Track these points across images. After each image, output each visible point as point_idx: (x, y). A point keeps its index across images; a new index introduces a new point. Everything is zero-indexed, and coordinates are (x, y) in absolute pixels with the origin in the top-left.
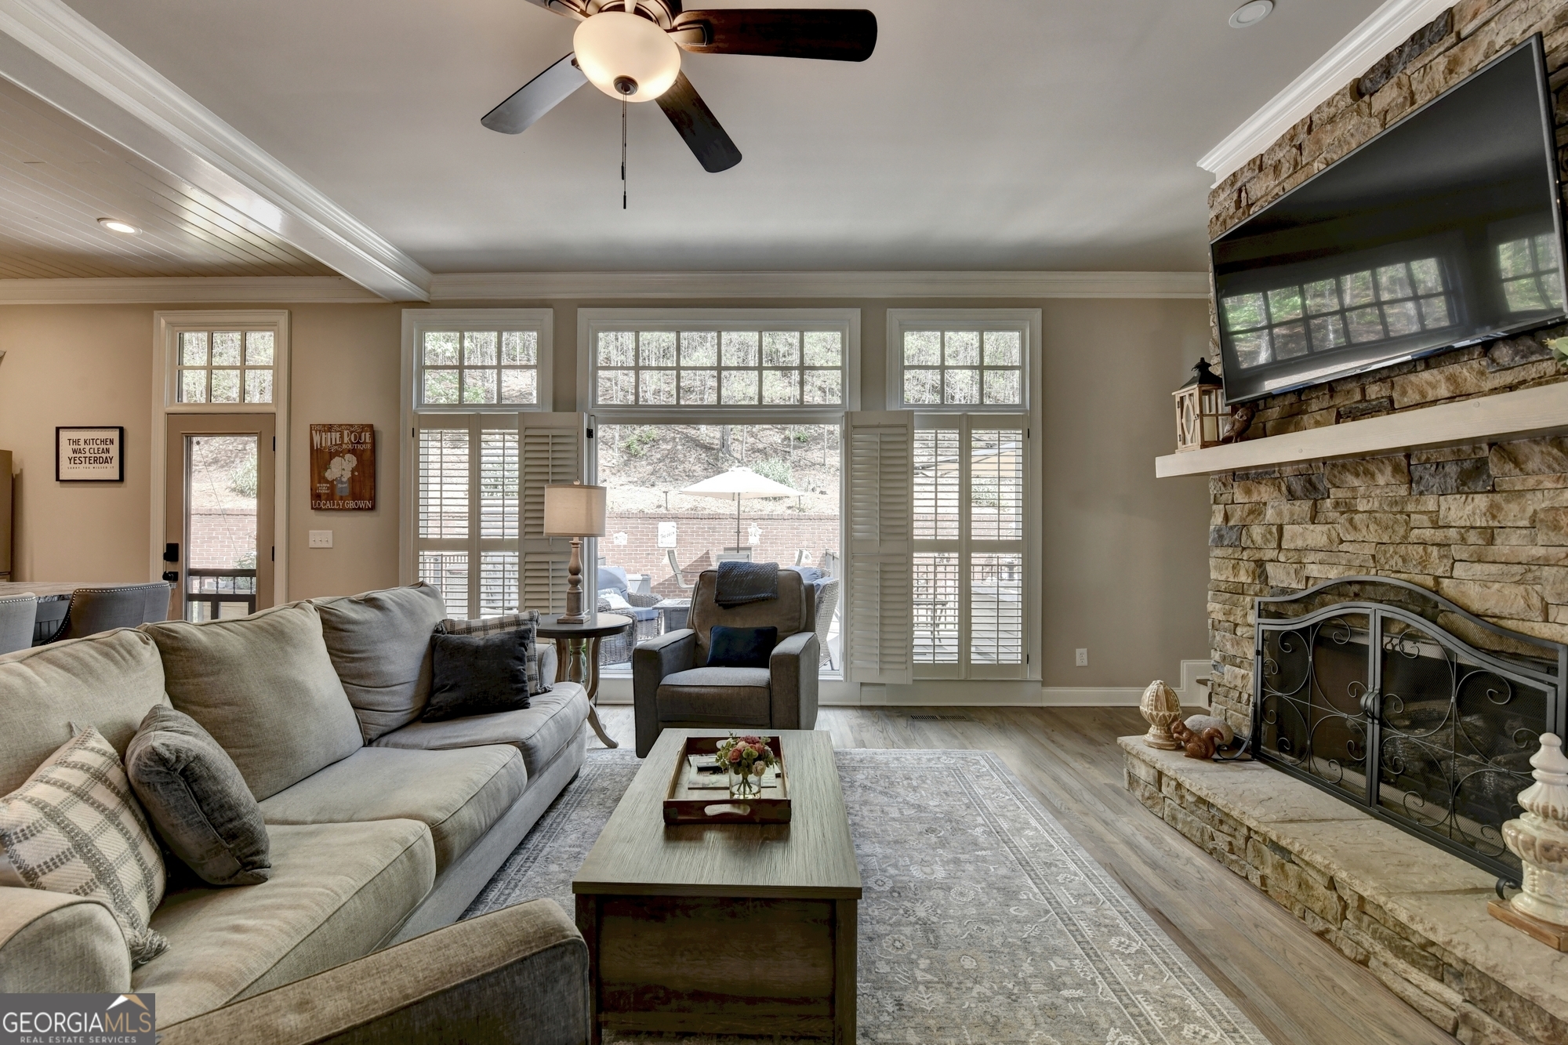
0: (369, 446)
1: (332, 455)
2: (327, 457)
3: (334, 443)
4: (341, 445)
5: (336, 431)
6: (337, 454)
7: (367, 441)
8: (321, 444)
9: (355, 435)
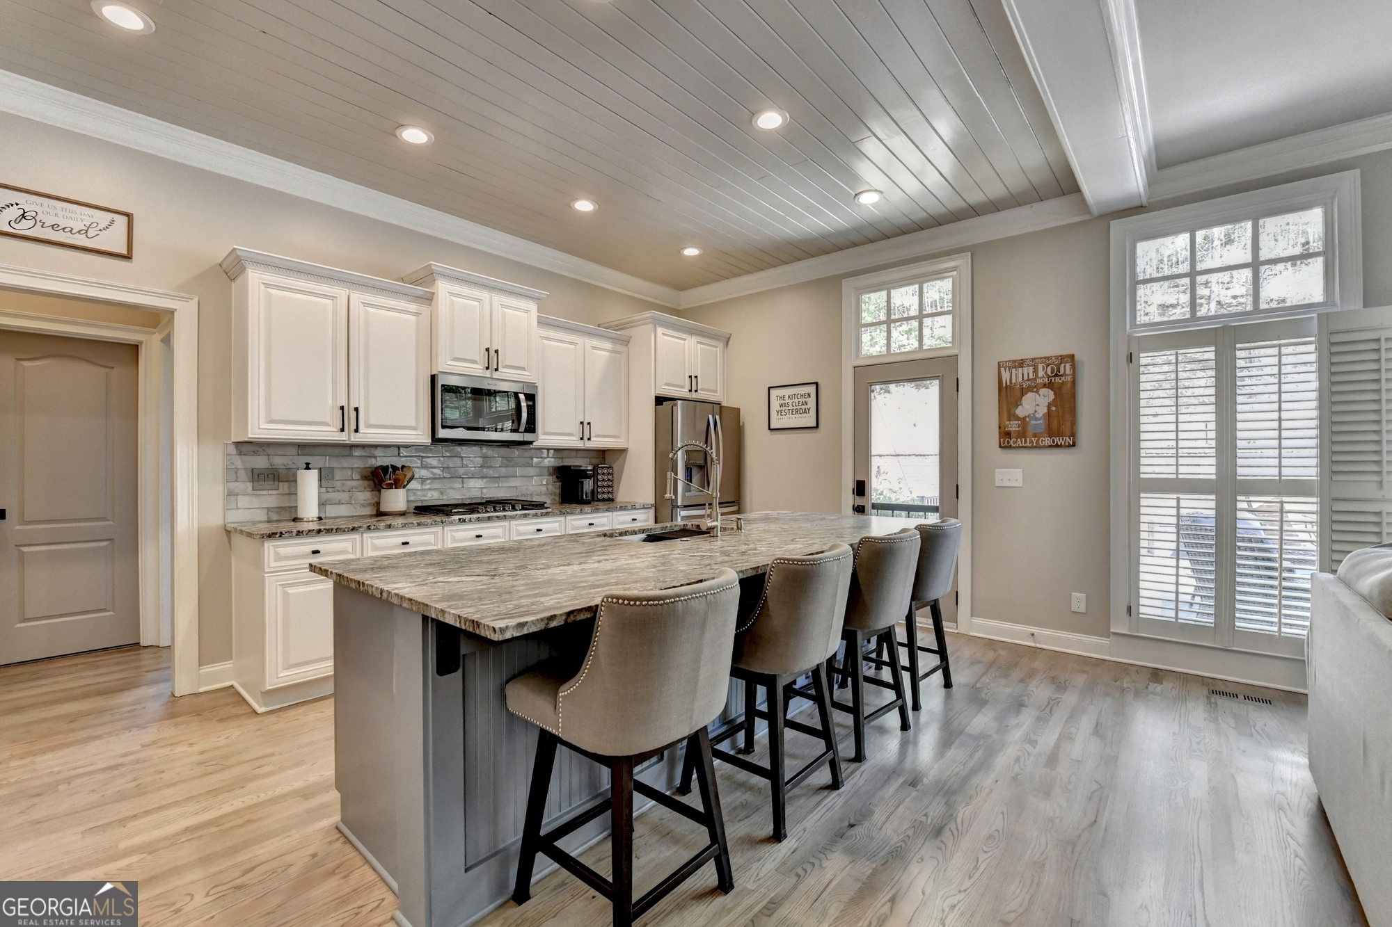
0: (1069, 378)
1: (1023, 392)
2: (1019, 393)
3: (1026, 378)
4: (1035, 379)
5: (1029, 366)
6: (1030, 389)
7: (1068, 372)
8: (1011, 380)
9: (1052, 368)
